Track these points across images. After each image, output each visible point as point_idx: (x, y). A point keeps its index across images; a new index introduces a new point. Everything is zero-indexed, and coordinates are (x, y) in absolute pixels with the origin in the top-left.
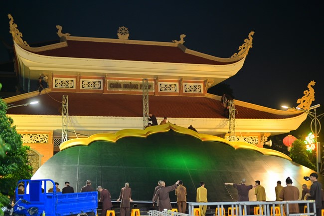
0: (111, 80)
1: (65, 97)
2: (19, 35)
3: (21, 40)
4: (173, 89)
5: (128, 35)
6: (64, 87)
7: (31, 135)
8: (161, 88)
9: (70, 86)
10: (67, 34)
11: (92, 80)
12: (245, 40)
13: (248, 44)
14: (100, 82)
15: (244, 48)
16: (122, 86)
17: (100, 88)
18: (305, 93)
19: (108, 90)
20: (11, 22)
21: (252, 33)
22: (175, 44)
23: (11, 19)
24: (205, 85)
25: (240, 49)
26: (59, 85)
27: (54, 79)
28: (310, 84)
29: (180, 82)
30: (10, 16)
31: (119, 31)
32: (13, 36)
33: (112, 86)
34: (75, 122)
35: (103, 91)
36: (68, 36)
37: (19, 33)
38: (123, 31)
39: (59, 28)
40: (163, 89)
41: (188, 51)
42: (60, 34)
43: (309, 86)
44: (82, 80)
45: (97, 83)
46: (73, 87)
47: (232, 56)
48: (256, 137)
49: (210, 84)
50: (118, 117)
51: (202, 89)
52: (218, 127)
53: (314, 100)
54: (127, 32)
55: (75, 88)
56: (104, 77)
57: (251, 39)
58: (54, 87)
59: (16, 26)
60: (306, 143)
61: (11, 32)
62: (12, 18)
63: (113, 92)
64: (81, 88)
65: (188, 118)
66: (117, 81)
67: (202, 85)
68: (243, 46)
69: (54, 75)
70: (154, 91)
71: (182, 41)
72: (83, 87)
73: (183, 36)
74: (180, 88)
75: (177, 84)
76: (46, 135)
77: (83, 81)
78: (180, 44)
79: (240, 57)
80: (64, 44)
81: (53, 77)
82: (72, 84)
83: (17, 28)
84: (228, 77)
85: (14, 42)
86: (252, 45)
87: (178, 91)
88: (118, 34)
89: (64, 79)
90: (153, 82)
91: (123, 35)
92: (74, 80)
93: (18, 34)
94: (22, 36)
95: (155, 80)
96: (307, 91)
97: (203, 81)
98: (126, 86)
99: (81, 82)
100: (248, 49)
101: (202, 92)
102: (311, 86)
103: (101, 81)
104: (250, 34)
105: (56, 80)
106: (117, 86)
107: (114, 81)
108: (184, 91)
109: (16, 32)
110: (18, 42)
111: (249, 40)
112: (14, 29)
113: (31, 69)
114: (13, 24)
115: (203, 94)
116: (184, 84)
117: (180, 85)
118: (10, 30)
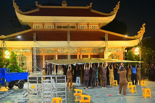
0: (58, 25)
1: (35, 34)
3: (18, 10)
4: (85, 28)
5: (67, 4)
6: (38, 28)
7: (23, 49)
8: (80, 27)
9: (40, 28)
10: (40, 5)
11: (49, 25)
12: (116, 6)
13: (117, 7)
14: (53, 26)
15: (116, 9)
16: (62, 27)
17: (53, 28)
18: (141, 29)
19: (56, 29)
20: (14, 2)
21: (119, 2)
22: (88, 7)
23: (13, 1)
24: (99, 26)
25: (114, 9)
26: (35, 28)
27: (33, 25)
28: (143, 25)
29: (88, 25)
31: (63, 3)
32: (15, 8)
33: (58, 27)
35: (54, 30)
36: (40, 6)
37: (17, 7)
38: (64, 3)
39: (37, 2)
40: (80, 28)
41: (92, 11)
42: (37, 5)
43: (143, 26)
44: (45, 25)
47: (111, 13)
48: (120, 48)
49: (101, 26)
50: (57, 41)
51: (98, 28)
52: (101, 44)
53: (145, 32)
54: (66, 3)
55: (42, 28)
56: (54, 24)
57: (119, 5)
58: (33, 28)
59: (16, 4)
60: (135, 52)
63: (58, 30)
64: (45, 28)
66: (60, 25)
67: (98, 26)
68: (115, 8)
69: (33, 23)
70: (76, 29)
71: (91, 6)
72: (46, 28)
73: (91, 4)
74: (88, 28)
75: (87, 25)
76: (29, 49)
77: (46, 26)
78: (90, 7)
79: (114, 13)
80: (38, 10)
81: (33, 24)
83: (16, 5)
84: (109, 22)
85: (15, 10)
86: (119, 7)
87: (87, 29)
88: (62, 4)
89: (38, 25)
90: (76, 25)
92: (42, 25)
94: (18, 8)
95: (77, 24)
96: (142, 28)
97: (98, 24)
98: (64, 27)
99: (45, 26)
100: (118, 9)
101: (98, 29)
102: (144, 26)
103: (53, 25)
104: (118, 3)
106: (60, 27)
107: (59, 25)
108: (90, 29)
109: (16, 6)
110: (17, 10)
111: (118, 5)
112: (15, 5)
113: (23, 21)
114: (14, 3)
115: (99, 30)
116: (90, 25)
117: (88, 26)
118: (13, 5)
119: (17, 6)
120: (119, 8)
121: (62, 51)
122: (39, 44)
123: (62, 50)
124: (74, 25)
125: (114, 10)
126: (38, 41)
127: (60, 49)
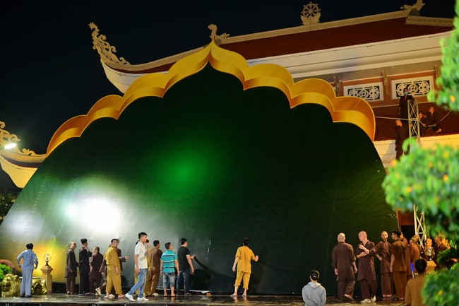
2: (110, 51)
3: (114, 57)
4: (374, 96)
5: (319, 14)
10: (225, 35)
20: (95, 34)
22: (405, 12)
23: (94, 29)
30: (92, 25)
31: (304, 12)
32: (99, 52)
36: (225, 39)
37: (110, 48)
38: (310, 11)
42: (213, 36)
54: (318, 10)
59: (104, 37)
61: (94, 48)
62: (96, 27)
67: (431, 78)
71: (419, 5)
74: (386, 92)
75: (380, 84)
78: (412, 11)
83: (105, 41)
85: (101, 61)
87: (382, 98)
88: (303, 18)
91: (311, 17)
93: (107, 50)
94: (115, 51)
108: (395, 97)
109: (105, 47)
110: (108, 61)
112: (99, 42)
114: (98, 36)
116: (394, 82)
117: (385, 86)
118: (93, 45)
119: (109, 46)
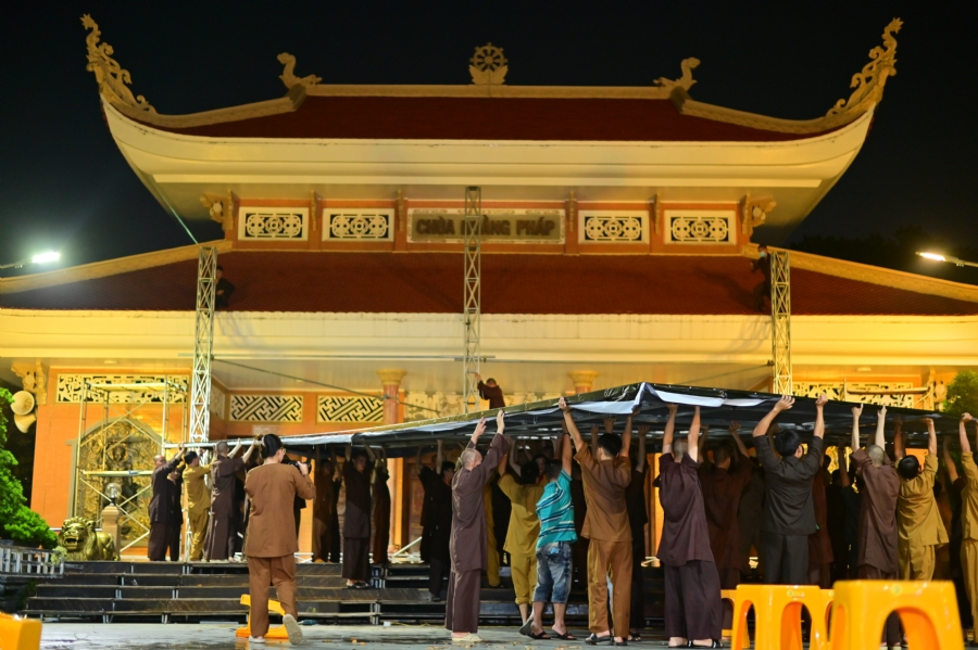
0: (422, 210)
1: (206, 251)
2: (120, 80)
3: (128, 93)
4: (631, 234)
6: (273, 237)
7: (138, 378)
8: (590, 230)
9: (291, 231)
10: (311, 78)
11: (360, 213)
12: (873, 53)
13: (882, 64)
14: (386, 217)
15: (868, 79)
16: (457, 227)
17: (386, 236)
19: (409, 240)
20: (92, 40)
21: (896, 25)
22: (663, 90)
23: (91, 30)
24: (740, 217)
25: (854, 83)
26: (256, 231)
27: (243, 211)
29: (653, 208)
30: (87, 21)
31: (475, 60)
32: (99, 80)
33: (423, 227)
34: (244, 331)
35: (393, 245)
36: (313, 86)
37: (120, 72)
38: (489, 60)
39: (288, 60)
40: (596, 234)
41: (693, 108)
42: (288, 78)
44: (327, 213)
45: (377, 221)
46: (300, 235)
47: (830, 112)
49: (761, 216)
51: (732, 230)
54: (502, 60)
55: (305, 237)
56: (397, 199)
57: (892, 44)
58: (241, 236)
59: (110, 50)
61: (90, 69)
62: (95, 27)
63: (426, 246)
64: (325, 236)
65: (624, 317)
66: (439, 211)
67: (731, 215)
68: (865, 72)
69: (242, 197)
70: (562, 241)
71: (686, 81)
72: (332, 235)
73: (689, 64)
74: (652, 229)
75: (644, 215)
76: (181, 380)
77: (333, 217)
78: (677, 92)
79: (856, 109)
81: (237, 203)
82: (299, 226)
83: (111, 56)
84: (816, 184)
85: (103, 97)
86: (896, 66)
87: (646, 239)
88: (473, 70)
89: (274, 211)
90: (562, 212)
91: (487, 71)
92: (304, 211)
93: (114, 75)
94: (128, 80)
95: (565, 206)
97: (735, 202)
98: (466, 227)
99: (326, 218)
100: (882, 82)
101: (733, 240)
103: (390, 212)
104: (887, 30)
105: (248, 216)
106: (441, 226)
107: (430, 211)
108: (668, 240)
109: (110, 69)
110: (116, 99)
111: (885, 49)
112: (100, 59)
113: (159, 179)
114: (97, 45)
115: (738, 248)
116: (668, 214)
117: (653, 217)
118: (87, 62)
119: (117, 68)
120: (893, 72)
121: (445, 404)
122: (239, 334)
123: (452, 399)
124: (542, 212)
125: (854, 89)
126: (236, 314)
127: (430, 394)
